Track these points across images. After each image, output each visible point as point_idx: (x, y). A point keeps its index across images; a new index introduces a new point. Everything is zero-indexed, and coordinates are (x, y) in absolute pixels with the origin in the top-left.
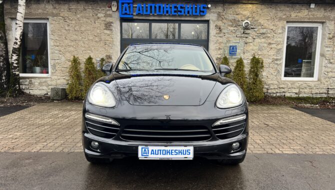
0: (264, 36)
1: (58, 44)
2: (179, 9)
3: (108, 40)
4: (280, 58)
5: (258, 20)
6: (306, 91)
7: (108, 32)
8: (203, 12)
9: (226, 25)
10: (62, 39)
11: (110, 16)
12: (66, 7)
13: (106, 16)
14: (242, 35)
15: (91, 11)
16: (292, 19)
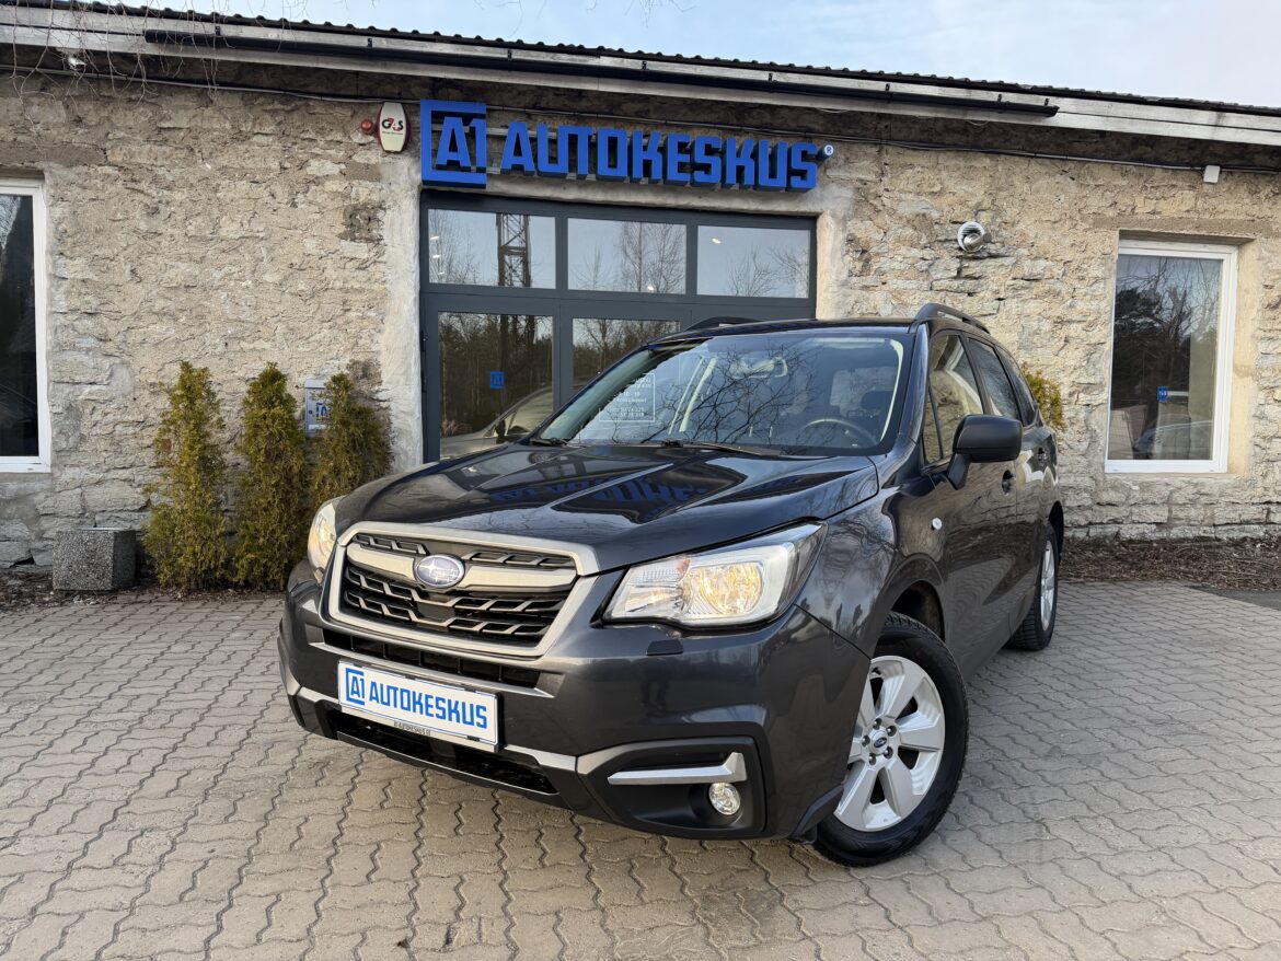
0: (1038, 288)
1: (94, 302)
2: (700, 158)
3: (360, 291)
4: (1098, 381)
5: (1013, 224)
6: (1193, 513)
7: (361, 250)
8: (802, 174)
9: (891, 238)
10: (117, 280)
11: (372, 173)
12: (140, 117)
13: (354, 172)
14: (956, 283)
15: (277, 146)
16: (1140, 222)
